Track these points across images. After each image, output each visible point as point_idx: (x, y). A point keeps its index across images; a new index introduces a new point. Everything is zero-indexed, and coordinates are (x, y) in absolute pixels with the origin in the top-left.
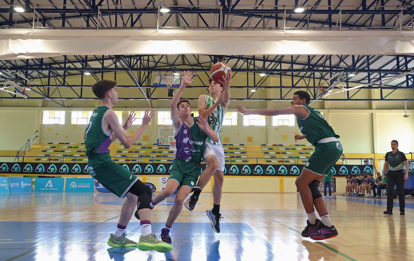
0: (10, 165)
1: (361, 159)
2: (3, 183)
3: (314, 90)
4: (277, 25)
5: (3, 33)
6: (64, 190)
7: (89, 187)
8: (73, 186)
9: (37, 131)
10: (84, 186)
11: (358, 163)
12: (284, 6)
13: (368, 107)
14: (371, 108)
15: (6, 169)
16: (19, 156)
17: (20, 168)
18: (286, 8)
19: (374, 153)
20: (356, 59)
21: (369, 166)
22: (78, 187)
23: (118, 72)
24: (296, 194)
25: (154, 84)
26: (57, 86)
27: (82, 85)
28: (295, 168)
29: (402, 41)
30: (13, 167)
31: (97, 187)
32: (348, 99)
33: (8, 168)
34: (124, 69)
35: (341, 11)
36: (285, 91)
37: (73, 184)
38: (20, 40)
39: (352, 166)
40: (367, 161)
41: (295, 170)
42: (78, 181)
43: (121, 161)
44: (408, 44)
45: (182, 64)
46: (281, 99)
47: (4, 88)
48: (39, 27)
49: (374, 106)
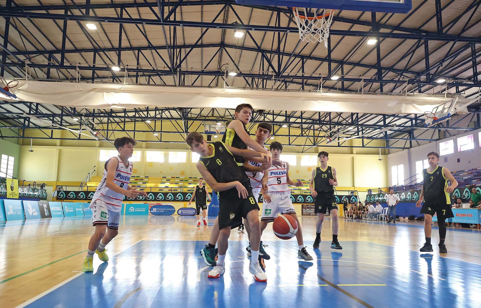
0: (77, 193)
1: (349, 191)
2: (80, 208)
3: (314, 138)
4: (303, 89)
5: (100, 87)
6: (124, 213)
7: (144, 211)
8: (132, 210)
9: (95, 166)
10: (140, 211)
11: (347, 194)
12: (320, 74)
13: (350, 152)
14: (352, 153)
15: (74, 197)
16: (82, 186)
17: (85, 196)
18: (322, 76)
19: (354, 186)
20: (359, 116)
21: (354, 196)
22: (136, 211)
23: (164, 121)
24: (301, 217)
25: (205, 131)
26: (113, 130)
27: (135, 131)
28: (300, 197)
29: (406, 104)
30: (79, 195)
31: (152, 211)
32: (339, 146)
33: (75, 196)
34: (168, 118)
35: (363, 80)
36: (292, 139)
37: (132, 208)
38: (113, 93)
39: (342, 196)
40: (353, 193)
41: (300, 199)
42: (135, 206)
43: (165, 191)
44: (410, 106)
45: (211, 116)
46: (290, 145)
47: (80, 131)
48: (128, 83)
49: (354, 152)
